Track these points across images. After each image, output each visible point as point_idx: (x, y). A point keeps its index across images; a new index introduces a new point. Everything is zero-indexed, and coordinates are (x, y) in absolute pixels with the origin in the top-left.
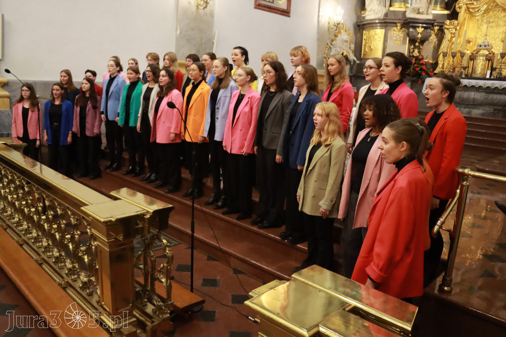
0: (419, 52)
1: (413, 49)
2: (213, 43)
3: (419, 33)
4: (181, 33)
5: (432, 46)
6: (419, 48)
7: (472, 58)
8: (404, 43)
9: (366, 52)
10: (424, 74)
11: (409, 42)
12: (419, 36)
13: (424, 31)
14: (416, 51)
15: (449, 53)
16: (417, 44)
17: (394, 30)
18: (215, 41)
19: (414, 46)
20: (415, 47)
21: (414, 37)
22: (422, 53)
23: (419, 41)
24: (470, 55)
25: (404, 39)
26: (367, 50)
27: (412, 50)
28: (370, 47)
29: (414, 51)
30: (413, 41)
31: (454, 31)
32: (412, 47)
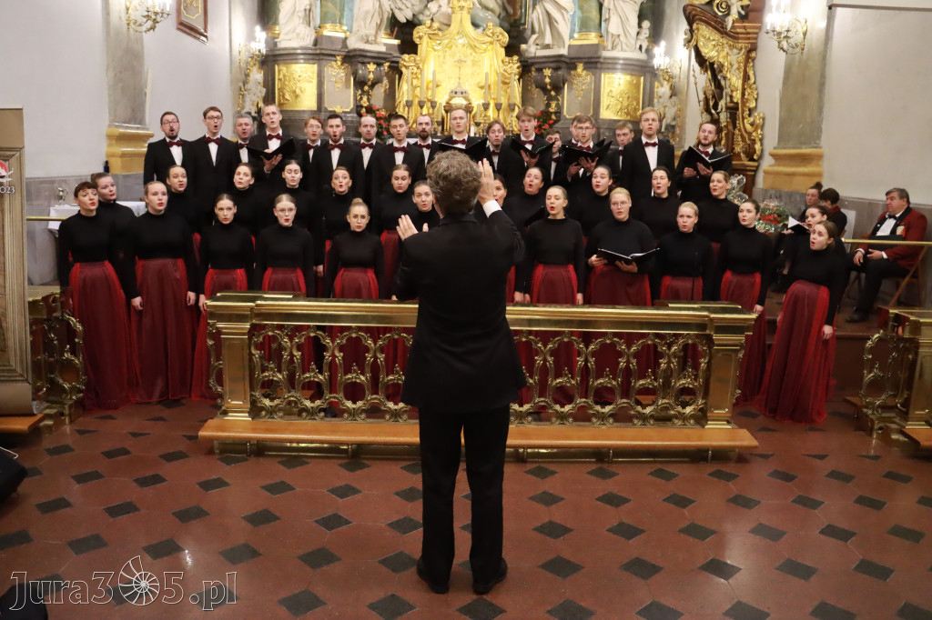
0: (369, 100)
1: (360, 95)
2: (146, 94)
3: (370, 72)
4: (115, 75)
5: (383, 90)
6: (368, 95)
7: (449, 109)
8: (347, 86)
9: (287, 100)
10: (385, 133)
11: (355, 85)
12: (371, 76)
13: (376, 69)
14: (365, 98)
15: (416, 102)
16: (366, 88)
17: (332, 67)
18: (148, 91)
19: (362, 90)
20: (364, 92)
21: (365, 77)
22: (372, 102)
23: (370, 83)
24: (444, 104)
25: (347, 81)
26: (287, 96)
27: (359, 97)
28: (295, 92)
29: (361, 98)
30: (360, 83)
31: (415, 69)
32: (360, 92)
